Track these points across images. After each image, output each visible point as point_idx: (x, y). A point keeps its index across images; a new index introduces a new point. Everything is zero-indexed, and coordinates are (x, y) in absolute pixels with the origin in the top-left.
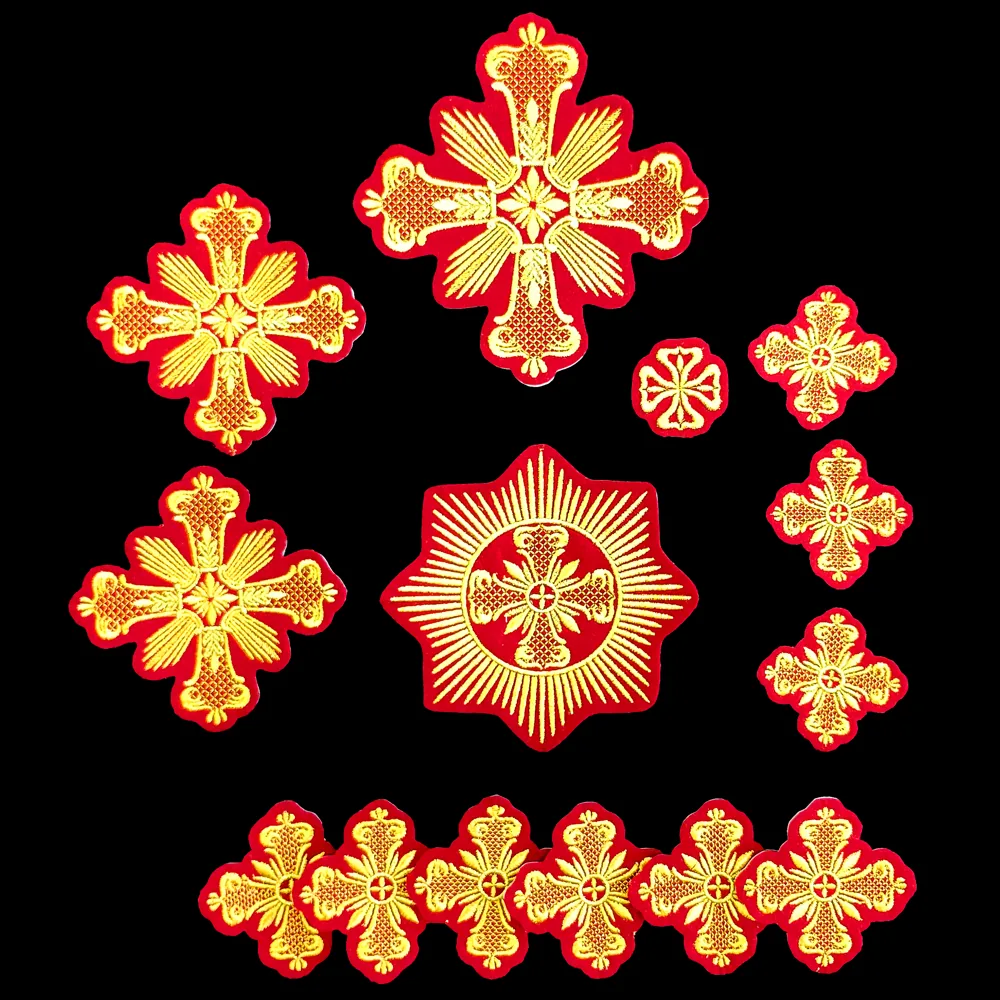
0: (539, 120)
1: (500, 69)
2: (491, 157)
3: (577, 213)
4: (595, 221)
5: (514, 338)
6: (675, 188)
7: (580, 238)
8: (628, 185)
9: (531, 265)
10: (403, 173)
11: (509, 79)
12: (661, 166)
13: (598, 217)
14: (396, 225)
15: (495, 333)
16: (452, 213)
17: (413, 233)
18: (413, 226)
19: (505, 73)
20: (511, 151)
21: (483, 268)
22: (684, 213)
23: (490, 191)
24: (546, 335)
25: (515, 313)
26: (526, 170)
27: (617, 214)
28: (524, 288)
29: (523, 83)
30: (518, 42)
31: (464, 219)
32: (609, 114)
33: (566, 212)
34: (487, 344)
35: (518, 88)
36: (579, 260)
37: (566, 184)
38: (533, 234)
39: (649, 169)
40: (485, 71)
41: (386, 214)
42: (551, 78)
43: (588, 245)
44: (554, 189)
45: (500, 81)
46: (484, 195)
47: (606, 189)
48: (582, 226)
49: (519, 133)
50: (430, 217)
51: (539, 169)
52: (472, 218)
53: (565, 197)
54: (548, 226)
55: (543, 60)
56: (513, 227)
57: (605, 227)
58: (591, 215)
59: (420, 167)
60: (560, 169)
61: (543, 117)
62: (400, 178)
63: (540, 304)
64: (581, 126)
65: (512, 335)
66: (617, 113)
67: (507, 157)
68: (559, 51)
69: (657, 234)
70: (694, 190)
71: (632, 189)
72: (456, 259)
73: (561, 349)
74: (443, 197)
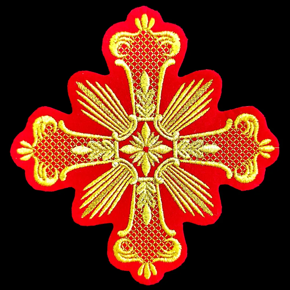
0: (150, 88)
1: (121, 50)
2: (114, 115)
3: (178, 156)
4: (192, 161)
5: (132, 248)
6: (253, 139)
7: (181, 174)
8: (217, 135)
9: (145, 192)
10: (49, 127)
11: (128, 57)
12: (243, 122)
13: (194, 158)
14: (43, 166)
15: (118, 244)
16: (86, 156)
17: (57, 172)
18: (57, 167)
19: (124, 53)
20: (130, 111)
21: (109, 196)
22: (260, 158)
23: (114, 140)
24: (156, 245)
25: (133, 228)
26: (141, 124)
27: (209, 156)
28: (139, 210)
29: (138, 61)
30: (134, 29)
31: (95, 160)
32: (203, 84)
33: (170, 154)
34: (113, 252)
35: (134, 64)
36: (180, 190)
37: (170, 134)
38: (147, 170)
39: (233, 124)
40: (109, 51)
41: (36, 159)
42: (160, 57)
43: (187, 178)
44: (161, 138)
45: (121, 59)
46: (109, 142)
47: (201, 138)
48: (182, 165)
49: (136, 96)
50: (70, 160)
51: (151, 124)
52: (101, 160)
53: (170, 144)
54: (157, 165)
55: (154, 43)
56: (132, 165)
57: (199, 166)
58: (189, 157)
59: (62, 123)
60: (166, 123)
61: (154, 85)
62: (46, 131)
63: (151, 222)
64: (181, 92)
65: (131, 245)
66: (210, 83)
67: (127, 115)
68: (166, 36)
69: (239, 171)
70: (268, 141)
71: (220, 139)
72: (89, 189)
73: (167, 256)
74: (79, 145)
